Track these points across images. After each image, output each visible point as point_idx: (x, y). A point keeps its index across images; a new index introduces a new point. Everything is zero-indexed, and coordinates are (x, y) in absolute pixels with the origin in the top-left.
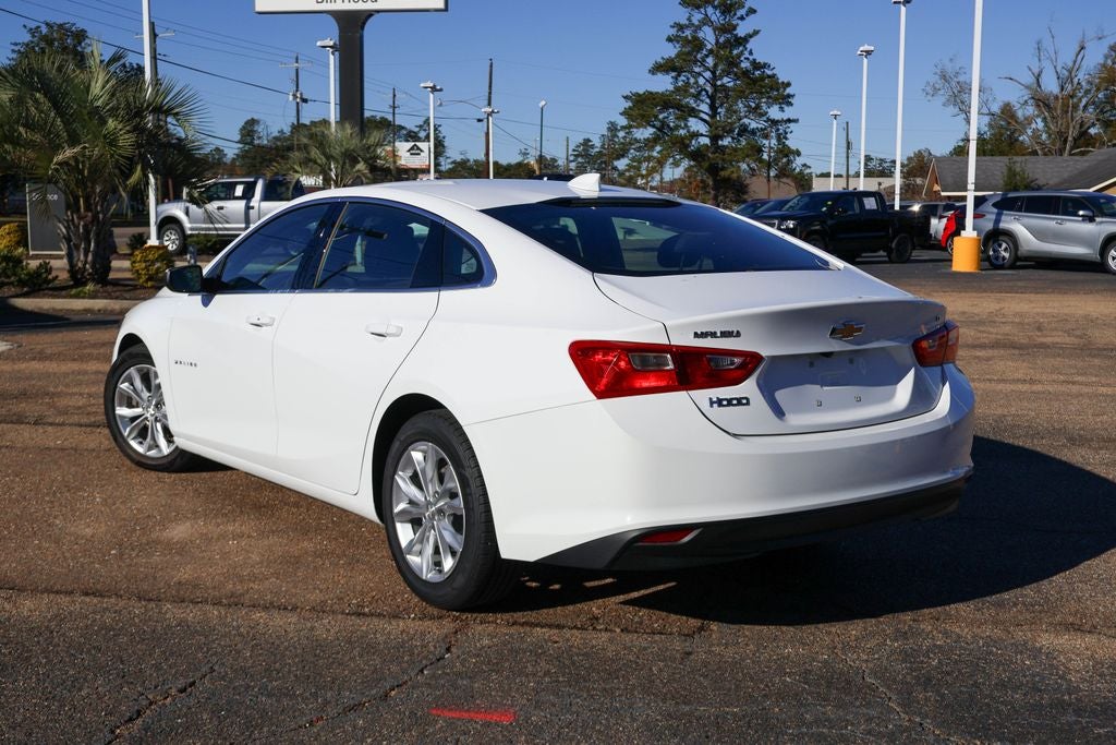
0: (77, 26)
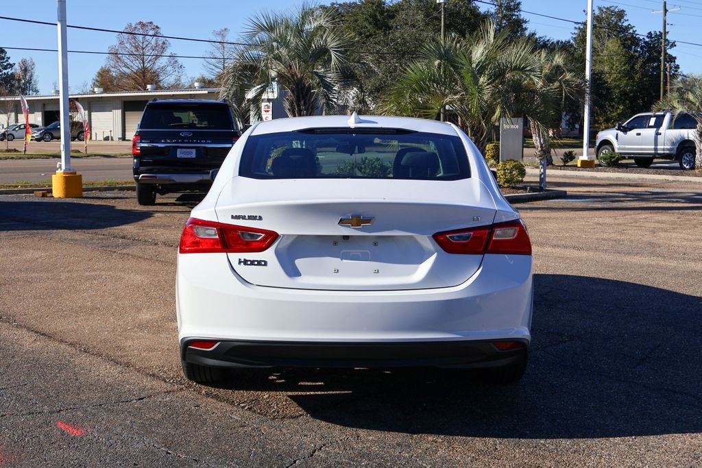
0: (619, 8)
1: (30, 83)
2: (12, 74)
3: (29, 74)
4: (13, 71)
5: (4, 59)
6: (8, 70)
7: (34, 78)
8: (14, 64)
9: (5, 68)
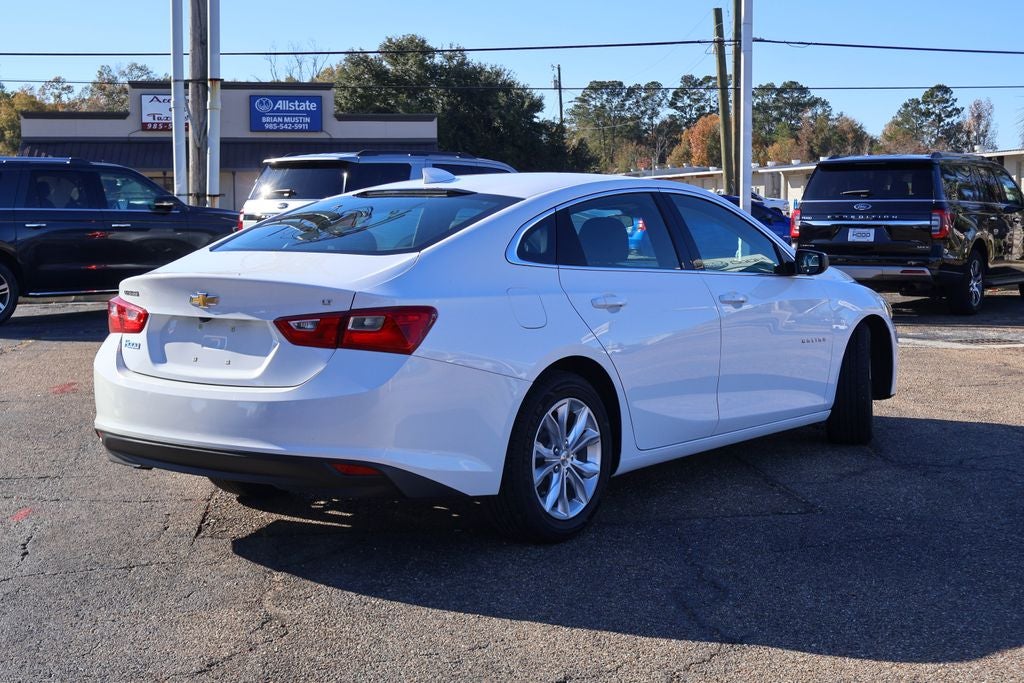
1: (985, 136)
2: (959, 124)
3: (984, 123)
4: (961, 119)
5: (947, 101)
6: (953, 118)
7: (992, 127)
8: (963, 109)
9: (949, 115)
